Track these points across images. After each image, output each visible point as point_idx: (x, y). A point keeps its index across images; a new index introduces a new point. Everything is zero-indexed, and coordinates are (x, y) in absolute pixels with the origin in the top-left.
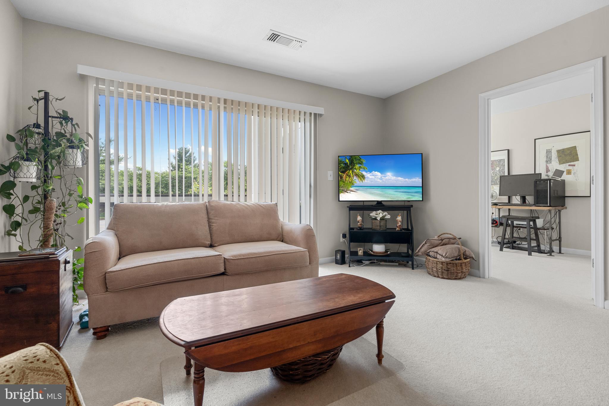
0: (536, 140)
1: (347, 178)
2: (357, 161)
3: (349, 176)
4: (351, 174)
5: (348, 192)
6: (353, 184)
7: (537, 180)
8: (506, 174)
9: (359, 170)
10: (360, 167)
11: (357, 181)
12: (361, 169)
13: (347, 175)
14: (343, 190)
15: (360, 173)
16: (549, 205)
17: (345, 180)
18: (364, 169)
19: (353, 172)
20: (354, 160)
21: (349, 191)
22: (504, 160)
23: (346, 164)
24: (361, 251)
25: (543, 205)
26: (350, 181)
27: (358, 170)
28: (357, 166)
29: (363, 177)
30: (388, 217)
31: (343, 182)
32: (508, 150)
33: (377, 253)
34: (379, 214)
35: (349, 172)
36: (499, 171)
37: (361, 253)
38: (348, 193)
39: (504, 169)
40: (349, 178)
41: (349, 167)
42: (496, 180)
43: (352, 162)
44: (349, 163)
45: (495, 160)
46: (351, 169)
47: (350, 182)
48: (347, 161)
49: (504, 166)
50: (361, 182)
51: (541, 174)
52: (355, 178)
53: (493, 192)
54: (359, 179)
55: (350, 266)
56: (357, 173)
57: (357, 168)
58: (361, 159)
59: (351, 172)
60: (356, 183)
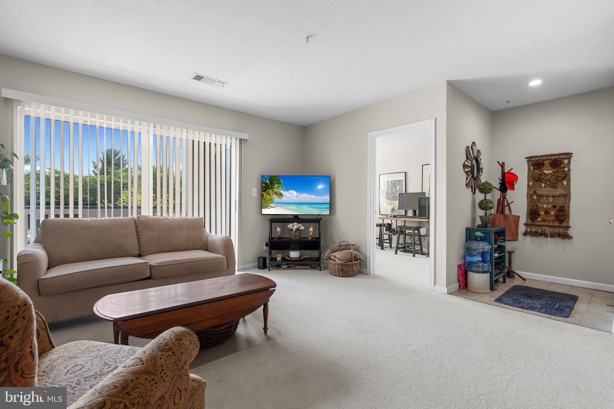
0: (423, 166)
1: (267, 196)
2: (276, 181)
3: (270, 194)
4: (271, 193)
5: (268, 207)
6: (272, 201)
7: (420, 198)
8: (404, 192)
9: (278, 189)
10: (278, 186)
11: (276, 198)
12: (280, 189)
13: (268, 193)
14: (264, 206)
15: (279, 192)
16: (427, 218)
17: (266, 197)
18: (282, 188)
19: (272, 190)
20: (274, 181)
21: (269, 207)
22: (402, 180)
23: (266, 184)
24: (279, 258)
25: (423, 218)
26: (270, 198)
27: (277, 189)
28: (276, 186)
29: (281, 195)
30: (302, 228)
31: (264, 199)
32: (406, 173)
33: (293, 258)
34: (295, 226)
35: (269, 191)
36: (399, 189)
37: (280, 259)
38: (268, 208)
39: (402, 188)
40: (269, 196)
41: (269, 187)
42: (397, 196)
43: (272, 183)
44: (269, 183)
45: (397, 180)
46: (271, 188)
47: (270, 199)
48: (268, 181)
49: (403, 185)
50: (280, 199)
51: (425, 193)
52: (274, 195)
53: (395, 206)
54: (278, 197)
55: (269, 270)
56: (276, 192)
57: (276, 187)
58: (279, 179)
59: (271, 191)
60: (275, 200)
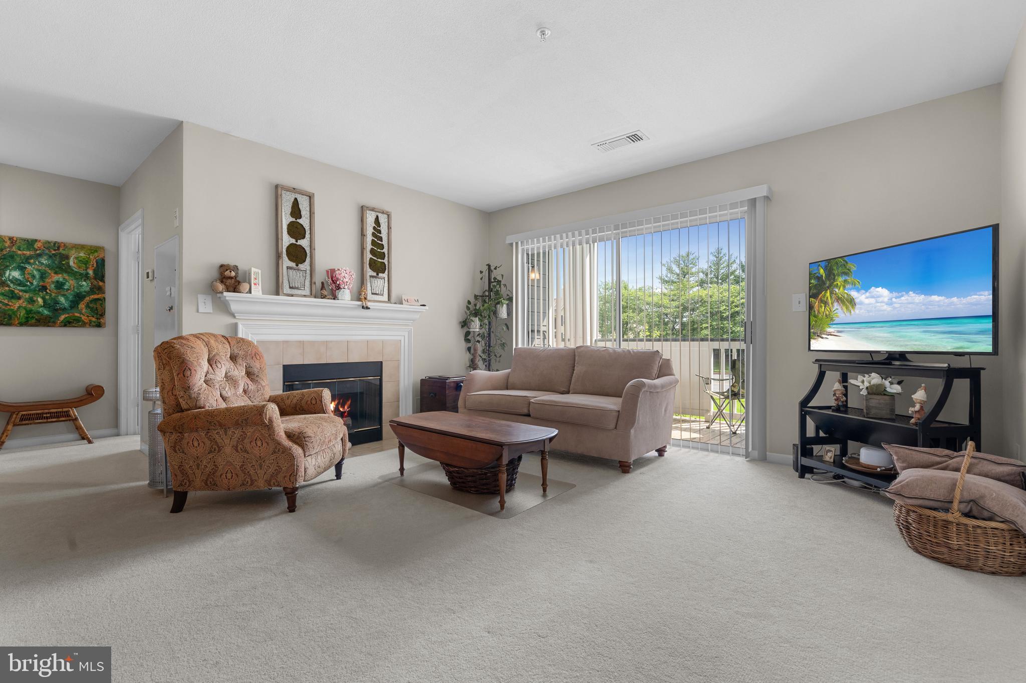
1: (821, 307)
2: (840, 269)
3: (826, 303)
4: (829, 297)
5: (823, 336)
6: (832, 319)
9: (844, 287)
10: (845, 281)
11: (839, 312)
12: (848, 286)
13: (822, 301)
14: (814, 333)
15: (846, 295)
17: (819, 312)
18: (854, 284)
19: (831, 293)
20: (835, 268)
21: (824, 334)
23: (819, 278)
24: (830, 454)
26: (827, 313)
27: (841, 288)
28: (840, 280)
29: (852, 302)
30: (896, 389)
31: (815, 316)
35: (824, 296)
37: (831, 458)
38: (822, 338)
40: (825, 307)
41: (825, 284)
43: (830, 275)
44: (824, 275)
46: (828, 288)
47: (826, 315)
48: (822, 271)
50: (848, 314)
52: (836, 304)
54: (844, 308)
56: (840, 296)
57: (839, 284)
58: (847, 262)
59: (828, 294)
60: (837, 317)
